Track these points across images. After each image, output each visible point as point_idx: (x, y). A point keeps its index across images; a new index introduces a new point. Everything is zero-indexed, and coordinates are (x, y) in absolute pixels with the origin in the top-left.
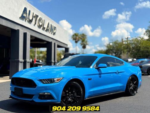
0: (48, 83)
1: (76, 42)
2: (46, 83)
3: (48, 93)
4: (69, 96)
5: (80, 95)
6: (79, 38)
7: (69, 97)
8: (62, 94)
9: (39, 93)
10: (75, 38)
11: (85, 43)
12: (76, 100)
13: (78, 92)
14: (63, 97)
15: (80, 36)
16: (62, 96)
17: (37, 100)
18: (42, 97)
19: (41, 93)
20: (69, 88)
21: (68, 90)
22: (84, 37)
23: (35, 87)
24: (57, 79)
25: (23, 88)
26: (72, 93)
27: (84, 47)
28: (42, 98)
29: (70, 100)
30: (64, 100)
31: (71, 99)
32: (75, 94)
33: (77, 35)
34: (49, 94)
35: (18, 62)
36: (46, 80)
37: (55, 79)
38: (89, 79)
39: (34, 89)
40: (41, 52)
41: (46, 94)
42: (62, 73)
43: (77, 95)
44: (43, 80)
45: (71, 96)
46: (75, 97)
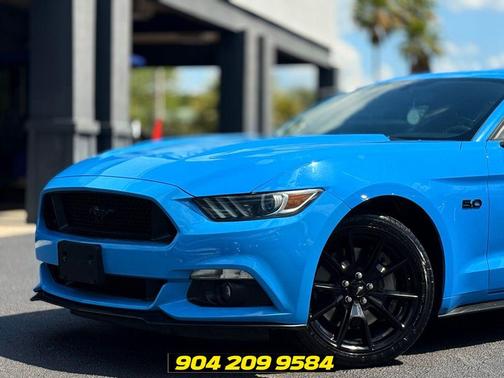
0: (240, 218)
1: (375, 40)
2: (229, 219)
3: (239, 268)
4: (352, 291)
5: (417, 287)
6: (393, 15)
7: (354, 298)
8: (316, 282)
9: (192, 271)
10: (369, 18)
12: (396, 313)
13: (407, 275)
14: (319, 300)
15: (397, 8)
16: (315, 289)
17: (180, 309)
18: (207, 291)
19: (200, 273)
20: (357, 250)
21: (349, 258)
22: (421, 10)
23: (168, 241)
24: (286, 194)
25: (105, 245)
26: (371, 275)
27: (421, 67)
28: (209, 296)
29: (358, 312)
30: (328, 316)
31: (364, 307)
32: (390, 284)
34: (244, 276)
35: (69, 132)
36: (225, 199)
37: (277, 197)
38: (467, 205)
39: (164, 248)
40: (185, 101)
41: (228, 274)
42: (314, 164)
43: (399, 289)
44: (212, 198)
45: (366, 292)
46: (388, 299)
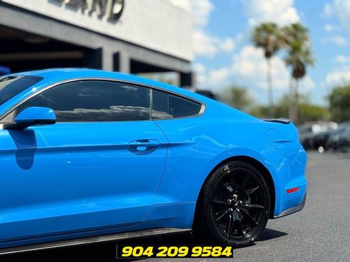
1: (268, 55)
6: (280, 38)
10: (262, 41)
11: (302, 59)
15: (282, 34)
22: (299, 35)
27: (299, 72)
33: (270, 28)
